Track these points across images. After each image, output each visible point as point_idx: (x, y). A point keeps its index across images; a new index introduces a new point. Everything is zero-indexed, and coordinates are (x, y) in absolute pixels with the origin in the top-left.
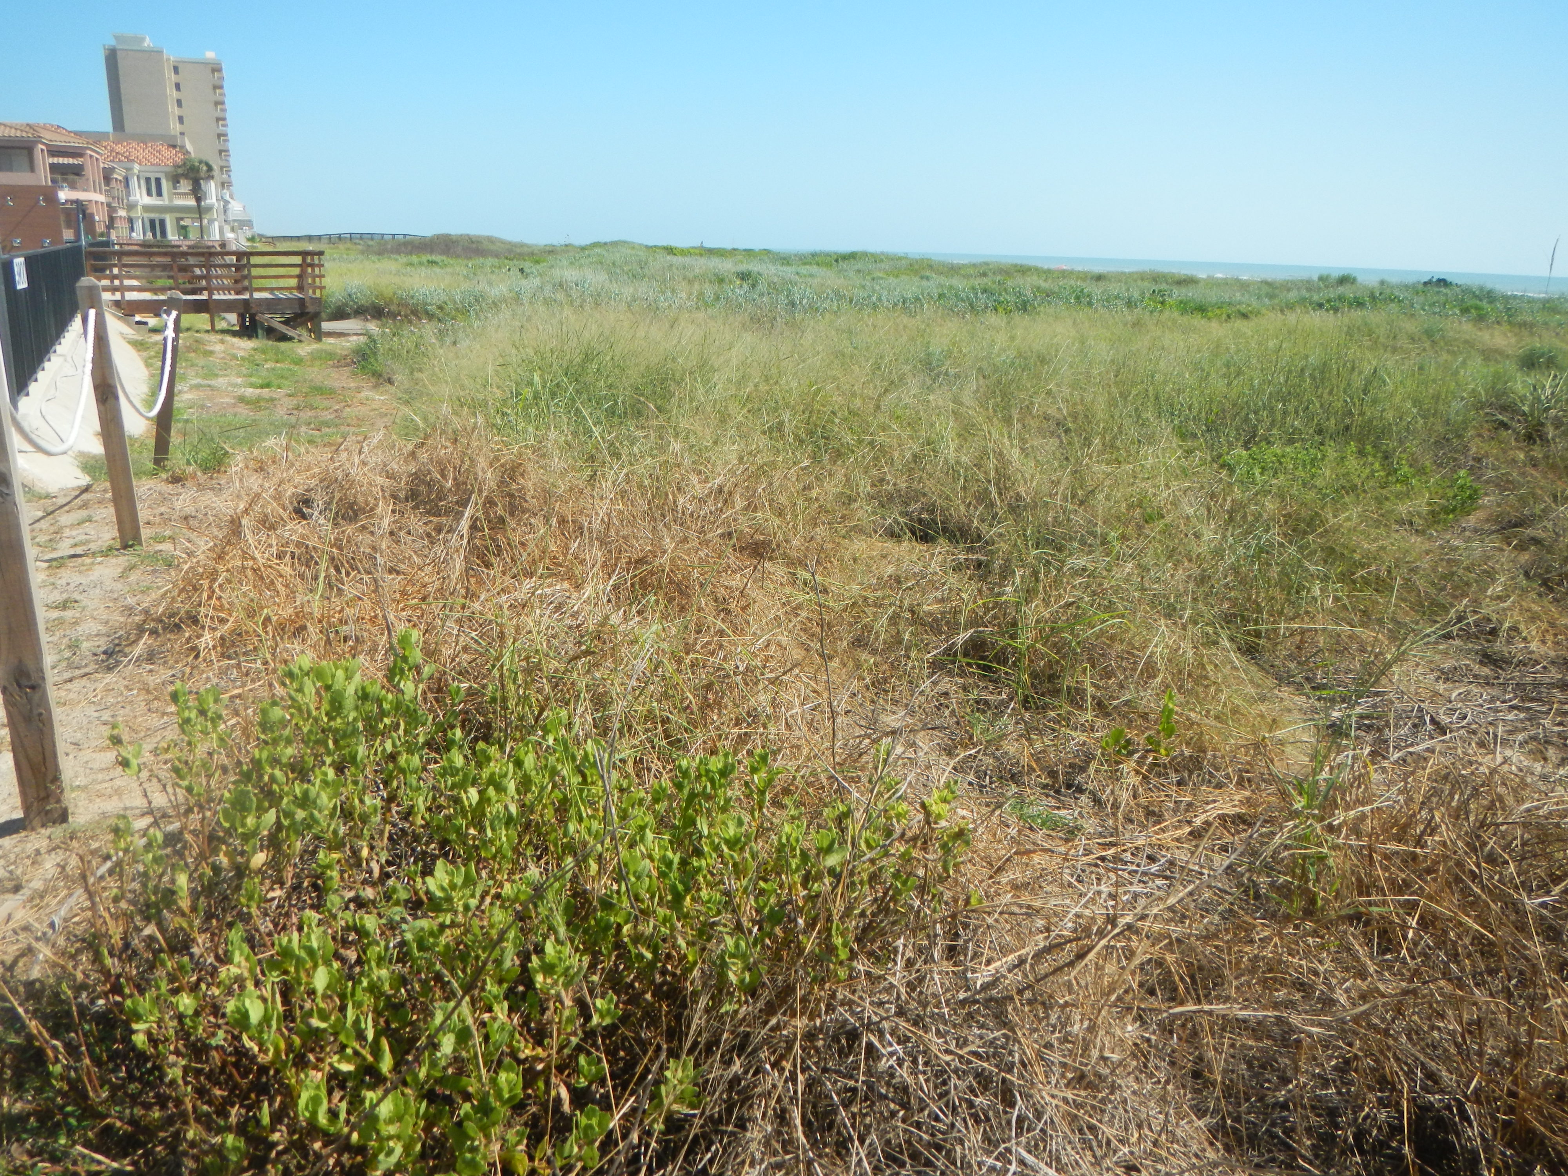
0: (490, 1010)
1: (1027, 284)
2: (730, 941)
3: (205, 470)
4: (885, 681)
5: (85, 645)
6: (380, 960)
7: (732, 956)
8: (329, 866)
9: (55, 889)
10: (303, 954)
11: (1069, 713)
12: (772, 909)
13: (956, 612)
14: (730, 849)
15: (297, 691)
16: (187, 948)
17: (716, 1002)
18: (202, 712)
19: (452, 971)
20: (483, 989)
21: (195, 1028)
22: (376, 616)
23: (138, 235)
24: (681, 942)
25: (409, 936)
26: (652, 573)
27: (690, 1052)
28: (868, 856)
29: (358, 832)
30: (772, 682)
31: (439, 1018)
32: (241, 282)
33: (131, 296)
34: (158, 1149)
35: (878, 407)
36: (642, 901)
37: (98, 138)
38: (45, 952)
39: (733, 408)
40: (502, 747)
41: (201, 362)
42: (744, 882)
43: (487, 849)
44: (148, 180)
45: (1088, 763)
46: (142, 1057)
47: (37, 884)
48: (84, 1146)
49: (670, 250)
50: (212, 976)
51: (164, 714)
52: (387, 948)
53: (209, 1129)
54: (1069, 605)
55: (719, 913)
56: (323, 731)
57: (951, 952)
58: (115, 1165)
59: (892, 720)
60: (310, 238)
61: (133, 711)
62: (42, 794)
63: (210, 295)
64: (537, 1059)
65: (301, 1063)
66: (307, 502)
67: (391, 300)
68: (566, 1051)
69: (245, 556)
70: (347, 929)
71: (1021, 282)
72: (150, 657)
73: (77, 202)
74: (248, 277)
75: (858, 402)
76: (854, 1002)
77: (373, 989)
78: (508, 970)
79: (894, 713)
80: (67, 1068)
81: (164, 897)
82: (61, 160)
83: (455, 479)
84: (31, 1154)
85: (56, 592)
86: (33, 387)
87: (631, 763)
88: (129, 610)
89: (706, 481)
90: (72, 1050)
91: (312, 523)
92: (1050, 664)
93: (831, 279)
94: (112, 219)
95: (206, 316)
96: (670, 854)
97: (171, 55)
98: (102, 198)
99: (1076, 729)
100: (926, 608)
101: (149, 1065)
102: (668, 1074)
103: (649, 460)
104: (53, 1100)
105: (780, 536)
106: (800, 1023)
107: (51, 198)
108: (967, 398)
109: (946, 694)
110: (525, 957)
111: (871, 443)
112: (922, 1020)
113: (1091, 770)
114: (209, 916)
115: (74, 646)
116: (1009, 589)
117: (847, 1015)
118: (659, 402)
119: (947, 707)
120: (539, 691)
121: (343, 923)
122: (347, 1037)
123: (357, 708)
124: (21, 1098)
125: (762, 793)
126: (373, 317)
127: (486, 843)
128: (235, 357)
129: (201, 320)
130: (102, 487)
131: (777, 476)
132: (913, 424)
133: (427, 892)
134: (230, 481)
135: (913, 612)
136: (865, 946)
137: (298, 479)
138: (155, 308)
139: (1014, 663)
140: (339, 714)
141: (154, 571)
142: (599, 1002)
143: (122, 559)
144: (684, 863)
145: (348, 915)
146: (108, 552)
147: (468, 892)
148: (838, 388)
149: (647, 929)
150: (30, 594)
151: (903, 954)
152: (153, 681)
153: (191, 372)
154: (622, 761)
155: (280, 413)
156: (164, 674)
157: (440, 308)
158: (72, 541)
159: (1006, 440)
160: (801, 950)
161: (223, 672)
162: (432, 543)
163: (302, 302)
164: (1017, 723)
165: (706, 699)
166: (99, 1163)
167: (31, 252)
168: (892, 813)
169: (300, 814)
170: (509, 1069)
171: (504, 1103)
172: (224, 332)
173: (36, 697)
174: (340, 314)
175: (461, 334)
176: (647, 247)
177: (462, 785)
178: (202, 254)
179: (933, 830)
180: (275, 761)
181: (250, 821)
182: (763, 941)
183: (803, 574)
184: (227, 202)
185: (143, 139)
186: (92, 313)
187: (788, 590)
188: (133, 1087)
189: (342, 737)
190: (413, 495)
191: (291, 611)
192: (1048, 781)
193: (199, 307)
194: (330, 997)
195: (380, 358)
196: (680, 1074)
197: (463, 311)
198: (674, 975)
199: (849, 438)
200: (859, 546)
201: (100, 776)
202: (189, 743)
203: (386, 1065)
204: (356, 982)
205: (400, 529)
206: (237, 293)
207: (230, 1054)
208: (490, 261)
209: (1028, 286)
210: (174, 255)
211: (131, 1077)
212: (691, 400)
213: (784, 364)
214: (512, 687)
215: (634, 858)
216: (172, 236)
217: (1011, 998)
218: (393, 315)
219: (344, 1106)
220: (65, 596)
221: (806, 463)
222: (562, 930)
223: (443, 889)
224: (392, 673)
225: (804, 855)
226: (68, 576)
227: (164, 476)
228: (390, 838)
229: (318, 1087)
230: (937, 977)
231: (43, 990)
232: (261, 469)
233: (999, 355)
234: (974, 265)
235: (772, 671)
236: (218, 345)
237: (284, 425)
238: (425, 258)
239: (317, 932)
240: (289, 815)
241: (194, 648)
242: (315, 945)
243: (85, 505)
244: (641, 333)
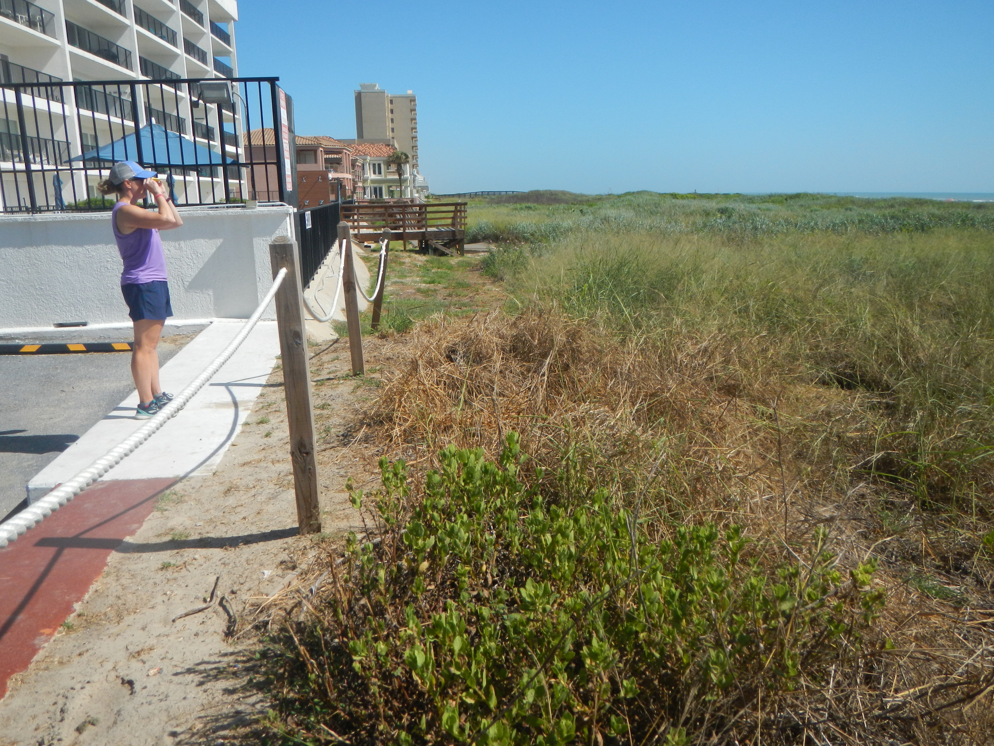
0: (555, 676)
1: (924, 212)
2: (713, 653)
3: (399, 331)
4: (819, 483)
5: (333, 430)
6: (491, 636)
7: (714, 663)
8: (463, 575)
9: (313, 570)
10: (448, 627)
11: (958, 516)
12: (741, 635)
13: (871, 438)
14: (713, 590)
15: (448, 465)
16: (383, 615)
17: (702, 692)
18: (396, 475)
19: (533, 648)
20: (552, 664)
21: (386, 663)
22: (490, 422)
23: (367, 197)
24: (679, 649)
25: (508, 623)
26: (660, 403)
27: (685, 724)
28: (810, 605)
29: (479, 554)
30: (741, 479)
31: (525, 679)
32: (421, 222)
33: (363, 231)
34: (363, 732)
35: (815, 297)
36: (653, 618)
37: (349, 142)
38: (307, 606)
39: (715, 296)
40: (566, 509)
41: (398, 268)
42: (723, 614)
43: (556, 573)
44: (374, 165)
45: (972, 553)
46: (356, 676)
47: (304, 566)
48: (324, 724)
49: (674, 196)
50: (395, 633)
51: (372, 473)
52: (495, 629)
53: (390, 725)
54: (957, 438)
55: (705, 633)
56: (462, 491)
57: (868, 680)
58: (340, 739)
59: (826, 511)
60: (459, 195)
61: (356, 470)
62: (309, 515)
63: (404, 230)
64: (584, 713)
65: (444, 695)
66: (454, 352)
67: (504, 231)
68: (602, 711)
69: (420, 383)
70: (471, 614)
71: (920, 210)
72: (366, 439)
73: (338, 179)
74: (425, 219)
75: (801, 293)
76: (797, 706)
77: (486, 653)
78: (567, 654)
79: (824, 506)
80: (318, 676)
81: (372, 582)
82: (330, 156)
83: (539, 340)
84: (297, 725)
85: (319, 399)
86: (312, 283)
87: (645, 526)
88: (356, 412)
89: (696, 344)
90: (321, 666)
91: (456, 364)
92: (942, 479)
93: (783, 212)
94: (355, 188)
95: (401, 242)
96: (673, 590)
97: (389, 94)
98: (350, 176)
99: (963, 528)
100: (848, 435)
101: (360, 681)
102: (669, 737)
103: (659, 330)
104: (308, 693)
105: (745, 382)
106: (760, 715)
107: (325, 177)
108: (880, 292)
109: (863, 496)
110: (578, 646)
111: (810, 321)
112: (848, 726)
113: (975, 559)
114: (394, 597)
115: (327, 431)
116: (911, 425)
117: (793, 714)
118: (666, 293)
119: (864, 504)
120: (591, 475)
121: (469, 610)
122: (471, 683)
123: (481, 479)
124: (292, 690)
125: (735, 554)
126: (493, 241)
127: (556, 569)
128: (416, 266)
129: (398, 244)
130: (344, 341)
131: (744, 343)
132: (841, 309)
133: (521, 597)
134: (412, 338)
135: (839, 437)
136: (806, 668)
137: (449, 338)
138: (376, 238)
139: (914, 477)
140: (471, 481)
141: (370, 389)
142: (625, 682)
143: (353, 382)
144: (681, 596)
145: (472, 605)
146: (346, 377)
147: (545, 600)
148: (787, 283)
149: (657, 637)
150: (308, 400)
151: (834, 678)
152: (368, 453)
153: (392, 275)
154: (641, 524)
155: (440, 298)
156: (373, 450)
157: (532, 235)
158: (328, 371)
159: (909, 320)
160: (761, 666)
161: (405, 451)
162: (525, 378)
163: (454, 232)
164: (916, 520)
165: (695, 487)
166: (332, 736)
167: (313, 208)
168: (828, 577)
169: (448, 540)
170: (567, 718)
171: (563, 739)
172: (411, 251)
173: (308, 459)
174: (474, 240)
175: (544, 251)
176: (660, 194)
177: (542, 532)
178: (401, 207)
179: (859, 592)
180: (434, 507)
181: (420, 542)
182: (734, 656)
183: (761, 407)
184: (415, 176)
185: (372, 142)
186: (345, 241)
187: (751, 418)
188: (350, 693)
189: (471, 495)
190: (514, 349)
191: (443, 416)
192: (941, 563)
193: (398, 237)
194: (463, 656)
195: (496, 265)
196: (677, 738)
197: (545, 237)
198: (672, 670)
199: (793, 317)
200: (800, 389)
201: (338, 507)
202: (388, 493)
203: (493, 703)
204: (477, 649)
205: (506, 369)
206: (419, 228)
207: (403, 682)
208: (562, 206)
209: (925, 214)
210: (386, 207)
211: (350, 687)
212: (688, 291)
213: (749, 268)
214: (573, 471)
215: (649, 590)
216: (385, 197)
217: (916, 719)
218: (505, 240)
219: (468, 725)
220: (324, 402)
221: (764, 333)
222: (602, 631)
223: (530, 596)
224: (502, 459)
225: (765, 601)
226: (326, 390)
227: (377, 334)
228: (497, 560)
229: (453, 711)
230: (859, 697)
231: (305, 628)
232: (429, 331)
233: (904, 261)
234: (885, 200)
235: (741, 472)
236: (407, 259)
237: (441, 305)
238: (524, 205)
239: (455, 613)
240: (441, 540)
241: (390, 436)
242: (455, 622)
243: (335, 351)
244: (655, 249)
